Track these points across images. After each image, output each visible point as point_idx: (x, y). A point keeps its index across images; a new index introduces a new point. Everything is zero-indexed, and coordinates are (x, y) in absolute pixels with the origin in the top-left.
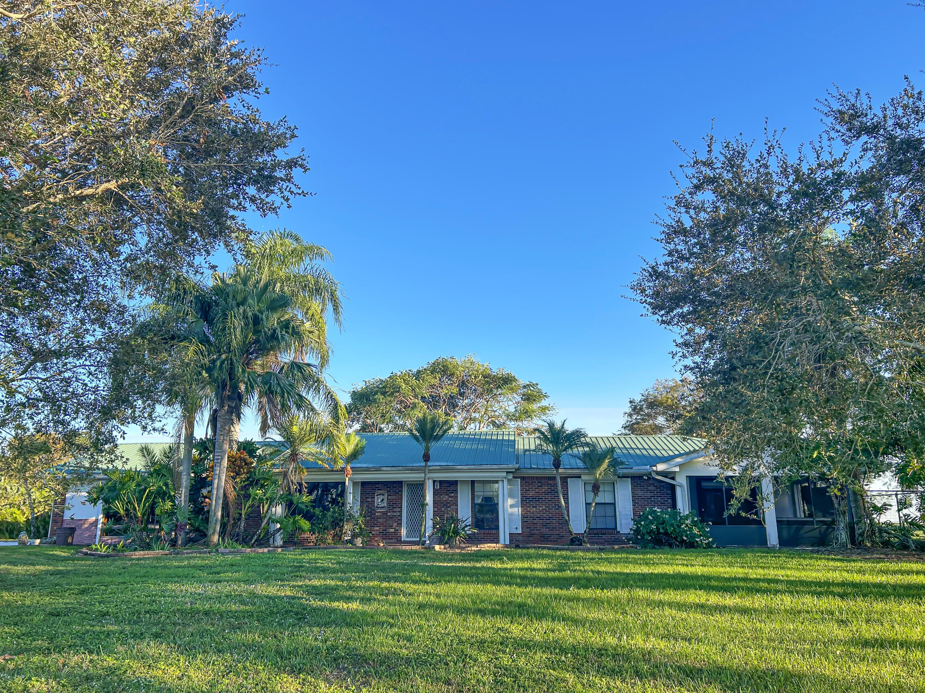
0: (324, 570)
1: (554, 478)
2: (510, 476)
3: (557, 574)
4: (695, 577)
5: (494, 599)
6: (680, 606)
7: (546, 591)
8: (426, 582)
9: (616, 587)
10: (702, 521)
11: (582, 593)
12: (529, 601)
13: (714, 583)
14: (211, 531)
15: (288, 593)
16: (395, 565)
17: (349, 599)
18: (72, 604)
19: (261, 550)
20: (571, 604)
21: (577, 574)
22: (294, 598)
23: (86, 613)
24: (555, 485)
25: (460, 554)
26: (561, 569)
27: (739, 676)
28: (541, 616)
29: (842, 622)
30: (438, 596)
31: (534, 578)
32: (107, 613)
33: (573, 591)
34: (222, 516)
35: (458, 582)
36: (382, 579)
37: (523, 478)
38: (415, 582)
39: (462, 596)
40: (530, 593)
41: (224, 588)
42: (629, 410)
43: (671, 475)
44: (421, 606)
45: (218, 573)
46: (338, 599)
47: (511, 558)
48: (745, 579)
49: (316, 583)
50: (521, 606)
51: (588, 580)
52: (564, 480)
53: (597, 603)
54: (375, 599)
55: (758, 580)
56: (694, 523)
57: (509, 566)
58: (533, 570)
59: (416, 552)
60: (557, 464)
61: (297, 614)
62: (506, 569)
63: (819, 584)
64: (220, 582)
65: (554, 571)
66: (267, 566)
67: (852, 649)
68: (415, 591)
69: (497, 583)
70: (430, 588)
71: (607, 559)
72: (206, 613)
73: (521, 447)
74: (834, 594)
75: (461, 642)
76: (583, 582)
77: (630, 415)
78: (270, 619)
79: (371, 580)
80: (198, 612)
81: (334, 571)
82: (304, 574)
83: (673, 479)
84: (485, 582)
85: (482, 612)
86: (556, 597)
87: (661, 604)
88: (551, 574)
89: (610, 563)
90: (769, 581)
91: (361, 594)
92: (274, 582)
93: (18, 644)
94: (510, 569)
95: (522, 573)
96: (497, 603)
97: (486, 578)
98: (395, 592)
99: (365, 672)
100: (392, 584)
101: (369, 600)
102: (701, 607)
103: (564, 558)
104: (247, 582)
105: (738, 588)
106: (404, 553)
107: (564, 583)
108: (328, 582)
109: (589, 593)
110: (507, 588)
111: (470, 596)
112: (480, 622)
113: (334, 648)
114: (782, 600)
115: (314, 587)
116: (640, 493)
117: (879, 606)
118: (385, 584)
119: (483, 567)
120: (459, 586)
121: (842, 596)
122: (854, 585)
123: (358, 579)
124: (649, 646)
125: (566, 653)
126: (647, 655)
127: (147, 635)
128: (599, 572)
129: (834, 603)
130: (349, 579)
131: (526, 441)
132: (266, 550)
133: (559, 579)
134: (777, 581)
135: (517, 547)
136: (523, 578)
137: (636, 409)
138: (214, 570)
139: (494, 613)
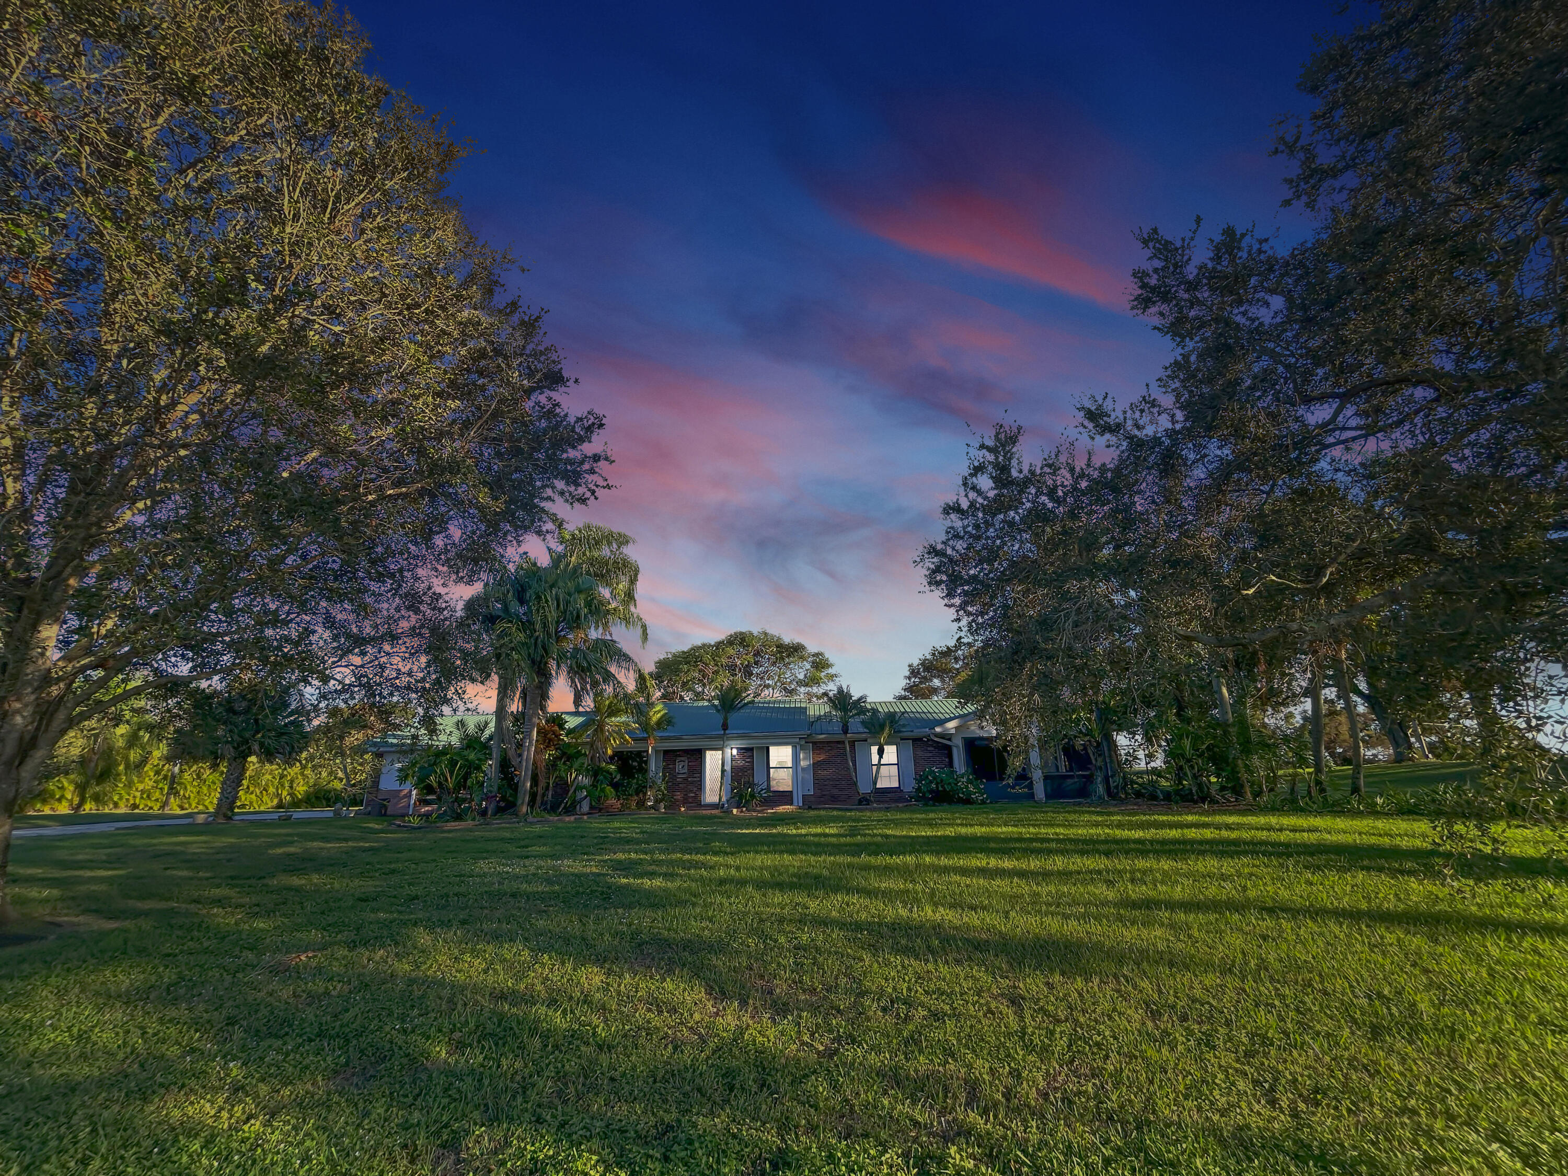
0: (628, 841)
1: (843, 742)
2: (803, 742)
3: (848, 839)
4: (974, 839)
5: (791, 870)
6: (965, 872)
7: (840, 859)
8: (726, 853)
9: (904, 854)
10: (976, 779)
11: (872, 860)
12: (825, 872)
13: (992, 845)
14: (519, 802)
15: (594, 870)
16: (697, 833)
17: (652, 875)
18: (381, 886)
19: (567, 819)
20: (863, 873)
21: (868, 839)
22: (599, 875)
23: (395, 897)
24: (845, 748)
25: (757, 818)
26: (853, 833)
27: (1023, 946)
28: (836, 889)
29: (1110, 883)
30: (738, 869)
31: (828, 845)
32: (416, 897)
33: (864, 858)
34: (531, 787)
35: (757, 852)
36: (683, 852)
37: (814, 743)
38: (716, 853)
39: (761, 869)
40: (825, 861)
41: (532, 866)
42: (908, 674)
43: (949, 737)
44: (722, 882)
45: (527, 847)
46: (641, 876)
47: (806, 822)
48: (1020, 839)
49: (621, 856)
50: (817, 877)
51: (877, 845)
52: (852, 743)
53: (887, 871)
54: (677, 875)
55: (1031, 840)
56: (970, 781)
57: (803, 831)
58: (826, 835)
59: (715, 817)
60: (845, 731)
61: (602, 893)
62: (801, 835)
63: (1085, 842)
64: (527, 857)
65: (845, 836)
66: (573, 837)
67: (1122, 911)
68: (716, 863)
69: (792, 852)
70: (730, 860)
71: (893, 821)
72: (513, 895)
73: (812, 713)
74: (1099, 852)
75: (762, 921)
76: (873, 848)
77: (909, 678)
78: (576, 900)
79: (674, 852)
80: (505, 894)
81: (638, 842)
82: (608, 846)
83: (950, 740)
84: (782, 852)
85: (780, 886)
86: (850, 866)
87: (946, 870)
88: (843, 840)
89: (896, 825)
90: (1043, 840)
91: (664, 869)
92: (580, 857)
93: (323, 937)
94: (805, 835)
95: (816, 839)
96: (794, 875)
97: (783, 847)
98: (697, 865)
99: (669, 958)
100: (694, 857)
101: (672, 875)
102: (983, 872)
103: (854, 821)
104: (553, 857)
105: (1014, 849)
106: (704, 817)
107: (856, 850)
108: (633, 855)
109: (880, 860)
110: (803, 857)
111: (767, 868)
112: (778, 898)
113: (638, 932)
114: (1054, 860)
115: (620, 862)
116: (920, 753)
117: (1141, 864)
118: (687, 857)
119: (779, 834)
120: (758, 856)
121: (1107, 854)
122: (1117, 841)
123: (662, 851)
124: (938, 916)
125: (862, 930)
126: (937, 928)
127: (455, 923)
128: (887, 836)
129: (1102, 863)
130: (652, 852)
131: (817, 707)
132: (572, 818)
133: (850, 845)
134: (1048, 840)
135: (810, 808)
136: (817, 845)
137: (914, 672)
138: (522, 843)
139: (792, 886)
